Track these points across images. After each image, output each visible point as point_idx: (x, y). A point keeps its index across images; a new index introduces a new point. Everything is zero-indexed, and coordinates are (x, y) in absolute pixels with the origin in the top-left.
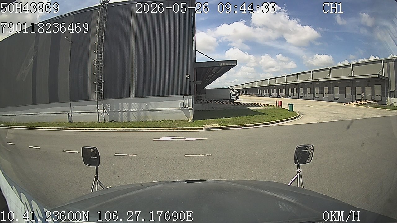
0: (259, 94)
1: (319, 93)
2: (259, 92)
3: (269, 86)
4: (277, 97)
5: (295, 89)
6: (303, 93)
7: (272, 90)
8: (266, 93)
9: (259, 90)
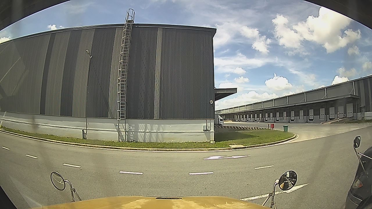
0: (235, 119)
1: (295, 116)
2: (235, 118)
3: (246, 112)
4: (254, 122)
5: (271, 114)
6: (279, 117)
7: (249, 116)
8: (243, 119)
9: (235, 115)
